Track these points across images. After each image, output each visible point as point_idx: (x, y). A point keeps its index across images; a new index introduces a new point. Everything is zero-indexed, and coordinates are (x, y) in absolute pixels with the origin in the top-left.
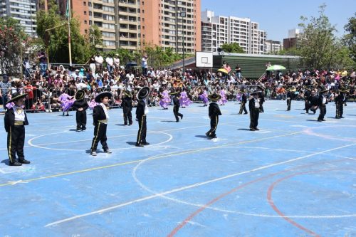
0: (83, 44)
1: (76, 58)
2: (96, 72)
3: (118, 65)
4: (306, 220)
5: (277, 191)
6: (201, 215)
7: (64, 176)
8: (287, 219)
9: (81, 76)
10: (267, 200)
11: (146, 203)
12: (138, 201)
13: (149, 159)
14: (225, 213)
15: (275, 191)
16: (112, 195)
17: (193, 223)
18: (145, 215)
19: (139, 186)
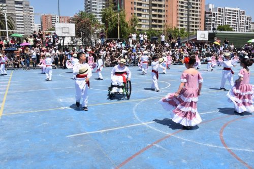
0: (127, 27)
1: (123, 35)
2: (133, 44)
3: (146, 39)
4: (244, 152)
5: (229, 128)
6: (166, 140)
7: (92, 107)
8: (229, 150)
9: (123, 45)
10: (219, 134)
11: (133, 128)
12: (128, 126)
13: (149, 99)
14: (184, 141)
15: (227, 128)
16: (114, 121)
17: (158, 146)
18: (129, 137)
19: (134, 117)
